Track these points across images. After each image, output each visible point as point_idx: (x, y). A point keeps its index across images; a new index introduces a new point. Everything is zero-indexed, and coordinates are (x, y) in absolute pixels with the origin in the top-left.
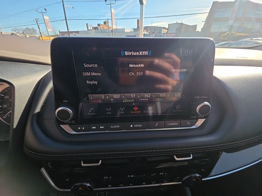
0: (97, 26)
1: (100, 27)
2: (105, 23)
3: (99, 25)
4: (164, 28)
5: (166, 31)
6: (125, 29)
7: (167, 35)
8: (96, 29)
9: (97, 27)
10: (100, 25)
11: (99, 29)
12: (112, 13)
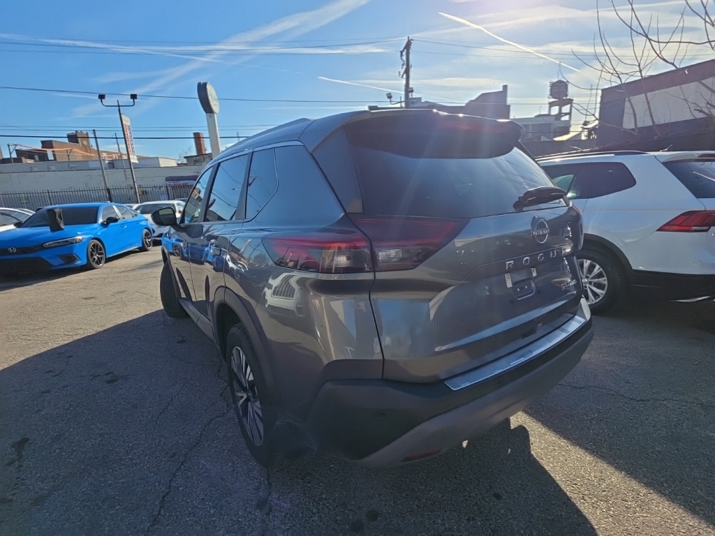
0: (39, 147)
1: (53, 151)
3: (48, 144)
6: (160, 160)
8: (37, 157)
9: (38, 152)
11: (51, 157)
12: (124, 126)
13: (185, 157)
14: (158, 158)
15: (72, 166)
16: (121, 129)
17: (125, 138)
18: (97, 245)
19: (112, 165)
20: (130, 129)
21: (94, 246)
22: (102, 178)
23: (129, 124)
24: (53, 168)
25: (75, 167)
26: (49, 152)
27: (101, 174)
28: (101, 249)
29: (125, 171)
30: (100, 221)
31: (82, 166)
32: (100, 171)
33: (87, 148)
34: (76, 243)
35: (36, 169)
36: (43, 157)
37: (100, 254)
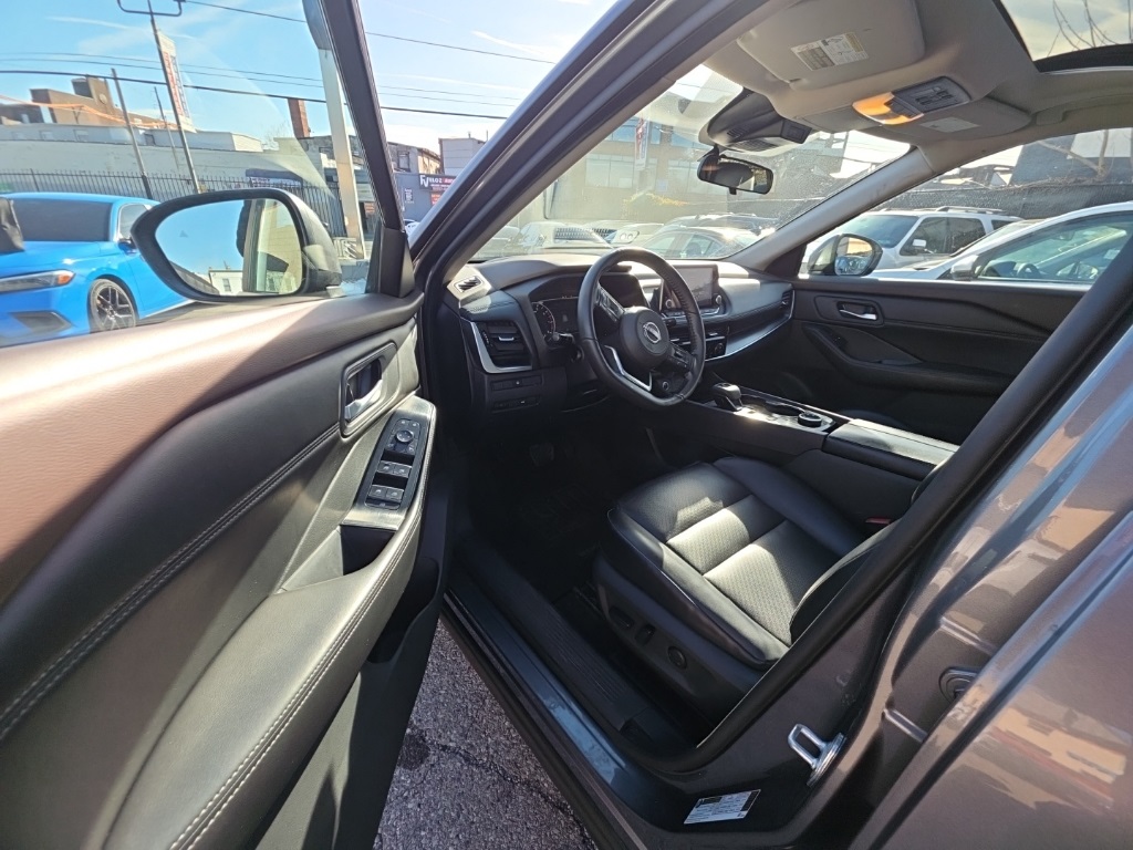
0: (28, 100)
1: (51, 110)
2: (83, 87)
3: (41, 95)
4: (422, 152)
5: (435, 165)
6: (235, 138)
7: (443, 183)
8: (25, 117)
9: (27, 108)
10: (52, 97)
11: (47, 118)
12: (164, 56)
13: (275, 139)
14: (230, 134)
15: (81, 134)
16: (160, 66)
17: (168, 84)
18: (114, 292)
19: (151, 138)
20: (175, 64)
21: (105, 293)
22: (135, 160)
23: (173, 53)
24: (49, 135)
25: (84, 136)
26: (44, 108)
27: (133, 152)
28: (122, 301)
29: (174, 152)
30: (117, 236)
31: (98, 136)
32: (132, 147)
33: (107, 107)
34: (57, 285)
35: (21, 137)
36: (35, 116)
37: (121, 311)
